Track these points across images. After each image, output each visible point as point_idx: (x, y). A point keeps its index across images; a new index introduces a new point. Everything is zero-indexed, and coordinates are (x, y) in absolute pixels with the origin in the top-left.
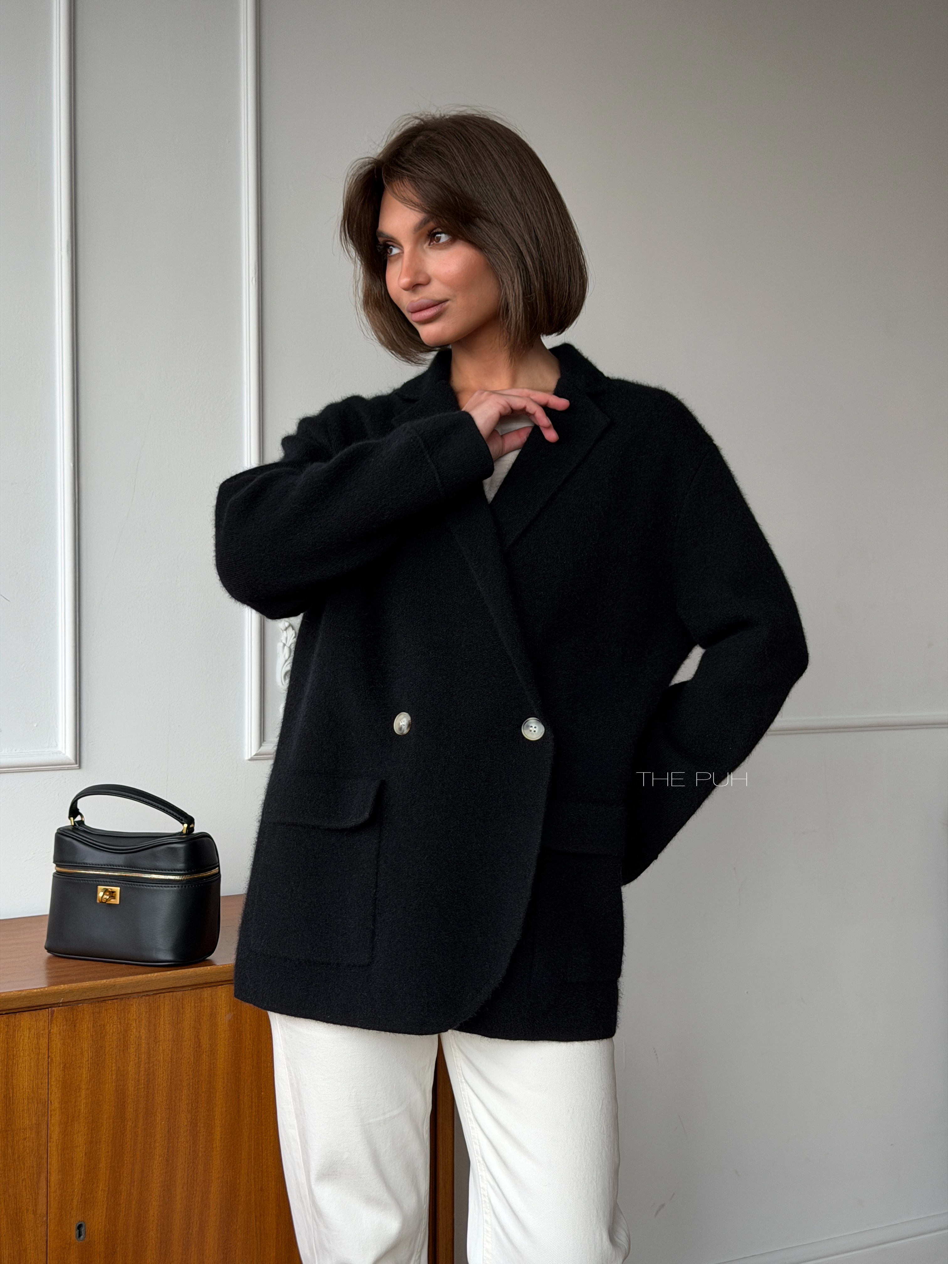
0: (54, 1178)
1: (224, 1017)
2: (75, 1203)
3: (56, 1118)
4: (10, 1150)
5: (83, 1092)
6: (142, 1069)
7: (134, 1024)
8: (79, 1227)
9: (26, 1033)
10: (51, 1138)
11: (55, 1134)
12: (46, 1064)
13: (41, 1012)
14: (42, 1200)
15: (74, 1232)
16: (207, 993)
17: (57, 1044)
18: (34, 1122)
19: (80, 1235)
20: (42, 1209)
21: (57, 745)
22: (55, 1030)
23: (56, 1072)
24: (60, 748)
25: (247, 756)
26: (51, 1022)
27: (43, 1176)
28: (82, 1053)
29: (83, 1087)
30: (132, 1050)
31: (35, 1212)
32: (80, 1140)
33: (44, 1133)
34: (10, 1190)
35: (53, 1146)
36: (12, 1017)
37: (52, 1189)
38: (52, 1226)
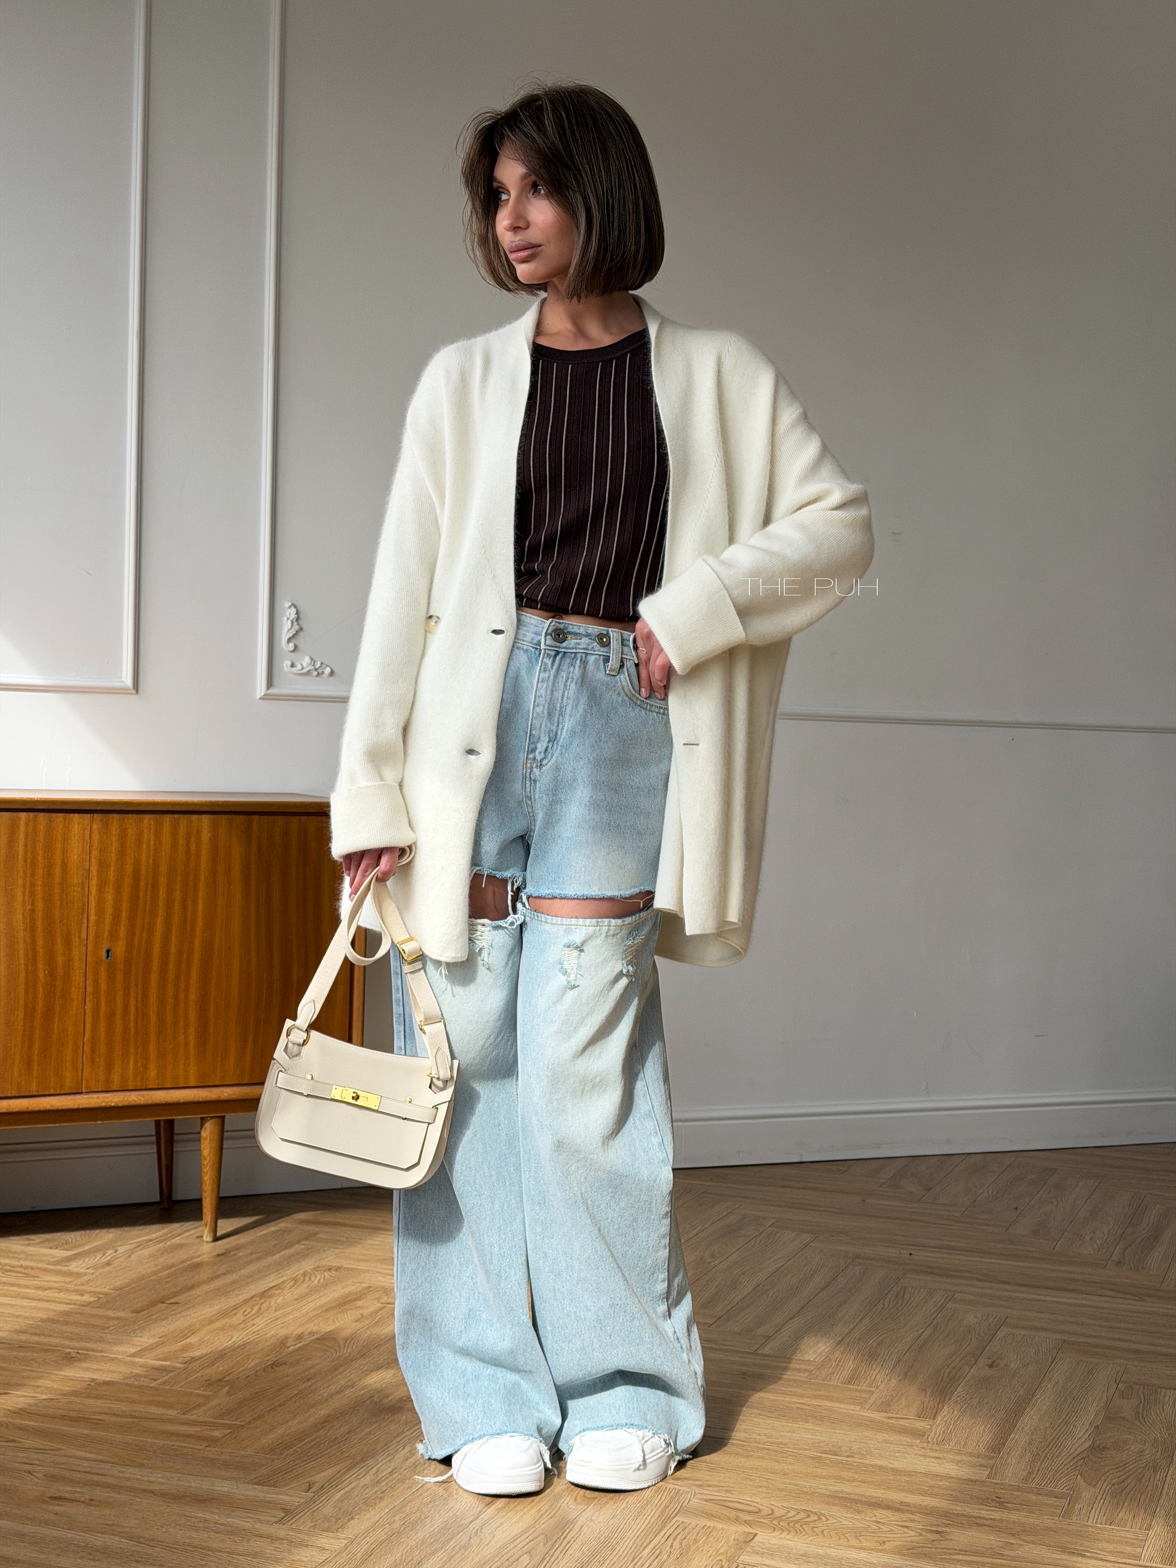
0: (93, 918)
1: (206, 835)
2: (106, 935)
3: (94, 882)
4: (65, 897)
5: (112, 868)
6: (151, 861)
7: (146, 831)
8: (108, 951)
9: (76, 826)
10: (91, 893)
11: (94, 891)
12: (88, 848)
13: (86, 815)
14: (84, 930)
15: (104, 954)
16: (195, 817)
17: (96, 836)
18: (80, 881)
19: (108, 956)
20: (84, 936)
21: (121, 677)
22: (95, 827)
23: (95, 853)
24: (124, 679)
25: (258, 696)
26: (92, 821)
27: (85, 916)
28: (112, 843)
29: (112, 864)
30: (145, 846)
31: (79, 937)
32: (110, 897)
33: (86, 889)
34: (65, 921)
35: (92, 899)
36: (67, 815)
37: (91, 924)
38: (90, 948)
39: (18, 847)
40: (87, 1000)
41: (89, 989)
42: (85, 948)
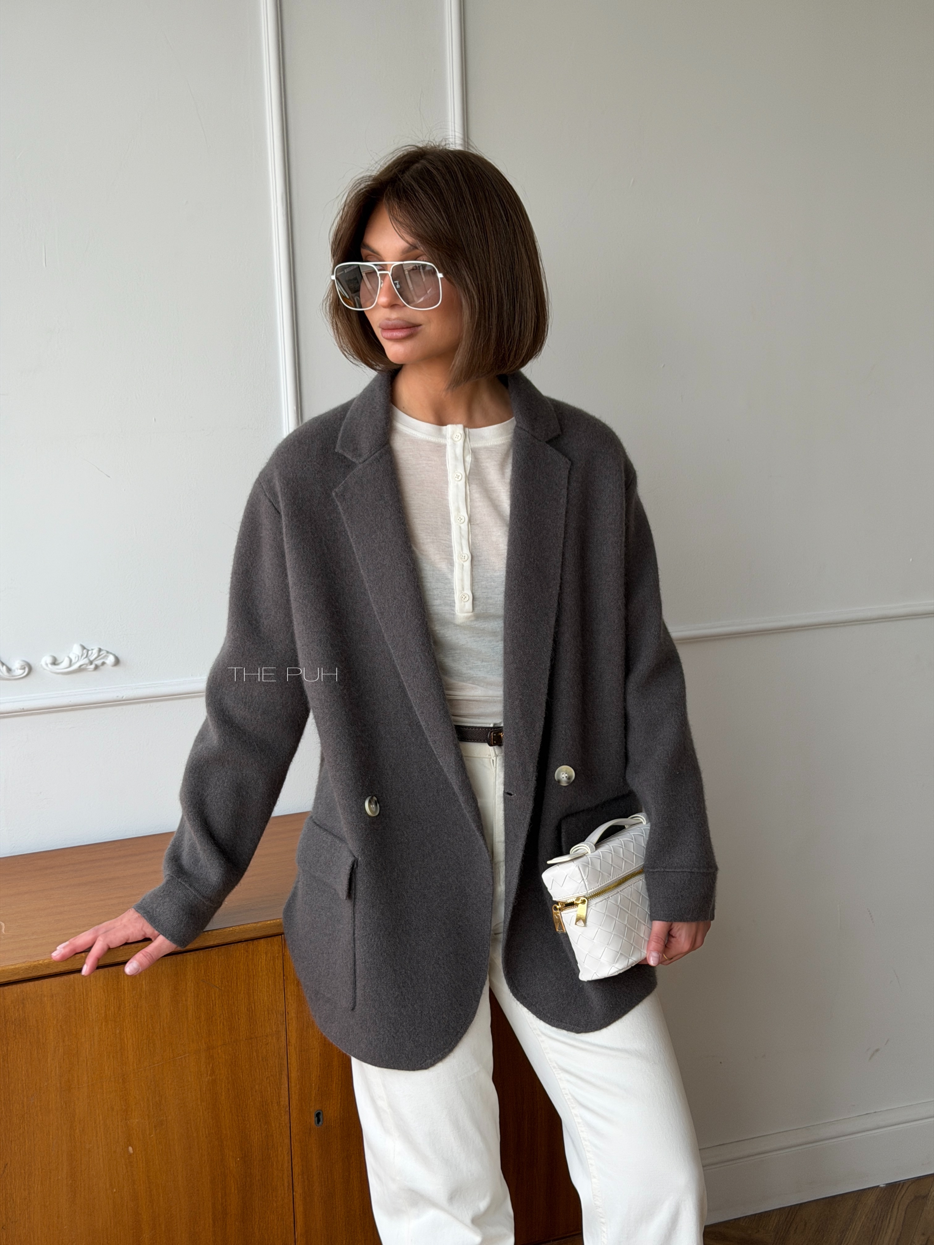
0: (294, 1075)
2: (313, 1095)
3: (293, 1026)
4: (255, 1054)
8: (318, 1115)
9: (263, 958)
10: (289, 1042)
11: (293, 1039)
12: (281, 981)
13: (276, 939)
14: (284, 1093)
15: (314, 1119)
18: (274, 1029)
19: (319, 1121)
20: (284, 1101)
23: (291, 988)
27: (285, 1073)
31: (279, 1104)
33: (283, 1038)
34: (257, 1087)
35: (292, 1049)
36: (251, 945)
37: (292, 1085)
38: (294, 1114)
39: (186, 1000)
40: (296, 1184)
41: (296, 1170)
42: (287, 1117)
